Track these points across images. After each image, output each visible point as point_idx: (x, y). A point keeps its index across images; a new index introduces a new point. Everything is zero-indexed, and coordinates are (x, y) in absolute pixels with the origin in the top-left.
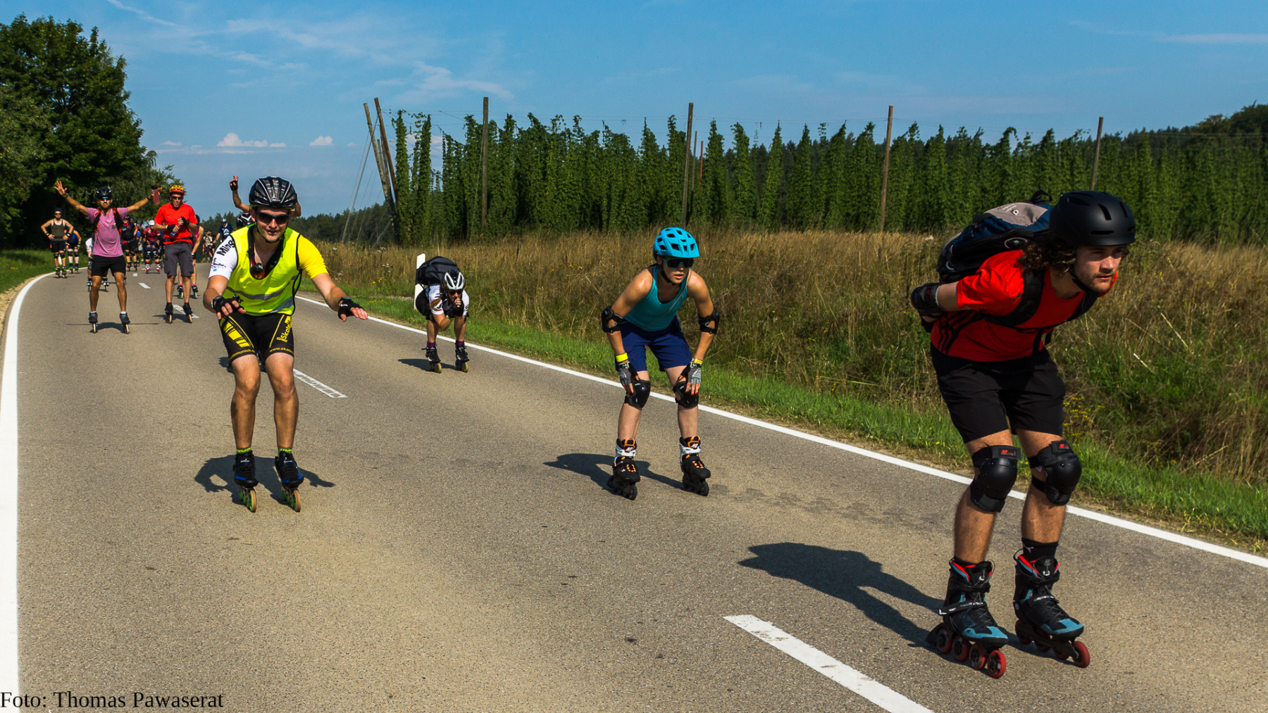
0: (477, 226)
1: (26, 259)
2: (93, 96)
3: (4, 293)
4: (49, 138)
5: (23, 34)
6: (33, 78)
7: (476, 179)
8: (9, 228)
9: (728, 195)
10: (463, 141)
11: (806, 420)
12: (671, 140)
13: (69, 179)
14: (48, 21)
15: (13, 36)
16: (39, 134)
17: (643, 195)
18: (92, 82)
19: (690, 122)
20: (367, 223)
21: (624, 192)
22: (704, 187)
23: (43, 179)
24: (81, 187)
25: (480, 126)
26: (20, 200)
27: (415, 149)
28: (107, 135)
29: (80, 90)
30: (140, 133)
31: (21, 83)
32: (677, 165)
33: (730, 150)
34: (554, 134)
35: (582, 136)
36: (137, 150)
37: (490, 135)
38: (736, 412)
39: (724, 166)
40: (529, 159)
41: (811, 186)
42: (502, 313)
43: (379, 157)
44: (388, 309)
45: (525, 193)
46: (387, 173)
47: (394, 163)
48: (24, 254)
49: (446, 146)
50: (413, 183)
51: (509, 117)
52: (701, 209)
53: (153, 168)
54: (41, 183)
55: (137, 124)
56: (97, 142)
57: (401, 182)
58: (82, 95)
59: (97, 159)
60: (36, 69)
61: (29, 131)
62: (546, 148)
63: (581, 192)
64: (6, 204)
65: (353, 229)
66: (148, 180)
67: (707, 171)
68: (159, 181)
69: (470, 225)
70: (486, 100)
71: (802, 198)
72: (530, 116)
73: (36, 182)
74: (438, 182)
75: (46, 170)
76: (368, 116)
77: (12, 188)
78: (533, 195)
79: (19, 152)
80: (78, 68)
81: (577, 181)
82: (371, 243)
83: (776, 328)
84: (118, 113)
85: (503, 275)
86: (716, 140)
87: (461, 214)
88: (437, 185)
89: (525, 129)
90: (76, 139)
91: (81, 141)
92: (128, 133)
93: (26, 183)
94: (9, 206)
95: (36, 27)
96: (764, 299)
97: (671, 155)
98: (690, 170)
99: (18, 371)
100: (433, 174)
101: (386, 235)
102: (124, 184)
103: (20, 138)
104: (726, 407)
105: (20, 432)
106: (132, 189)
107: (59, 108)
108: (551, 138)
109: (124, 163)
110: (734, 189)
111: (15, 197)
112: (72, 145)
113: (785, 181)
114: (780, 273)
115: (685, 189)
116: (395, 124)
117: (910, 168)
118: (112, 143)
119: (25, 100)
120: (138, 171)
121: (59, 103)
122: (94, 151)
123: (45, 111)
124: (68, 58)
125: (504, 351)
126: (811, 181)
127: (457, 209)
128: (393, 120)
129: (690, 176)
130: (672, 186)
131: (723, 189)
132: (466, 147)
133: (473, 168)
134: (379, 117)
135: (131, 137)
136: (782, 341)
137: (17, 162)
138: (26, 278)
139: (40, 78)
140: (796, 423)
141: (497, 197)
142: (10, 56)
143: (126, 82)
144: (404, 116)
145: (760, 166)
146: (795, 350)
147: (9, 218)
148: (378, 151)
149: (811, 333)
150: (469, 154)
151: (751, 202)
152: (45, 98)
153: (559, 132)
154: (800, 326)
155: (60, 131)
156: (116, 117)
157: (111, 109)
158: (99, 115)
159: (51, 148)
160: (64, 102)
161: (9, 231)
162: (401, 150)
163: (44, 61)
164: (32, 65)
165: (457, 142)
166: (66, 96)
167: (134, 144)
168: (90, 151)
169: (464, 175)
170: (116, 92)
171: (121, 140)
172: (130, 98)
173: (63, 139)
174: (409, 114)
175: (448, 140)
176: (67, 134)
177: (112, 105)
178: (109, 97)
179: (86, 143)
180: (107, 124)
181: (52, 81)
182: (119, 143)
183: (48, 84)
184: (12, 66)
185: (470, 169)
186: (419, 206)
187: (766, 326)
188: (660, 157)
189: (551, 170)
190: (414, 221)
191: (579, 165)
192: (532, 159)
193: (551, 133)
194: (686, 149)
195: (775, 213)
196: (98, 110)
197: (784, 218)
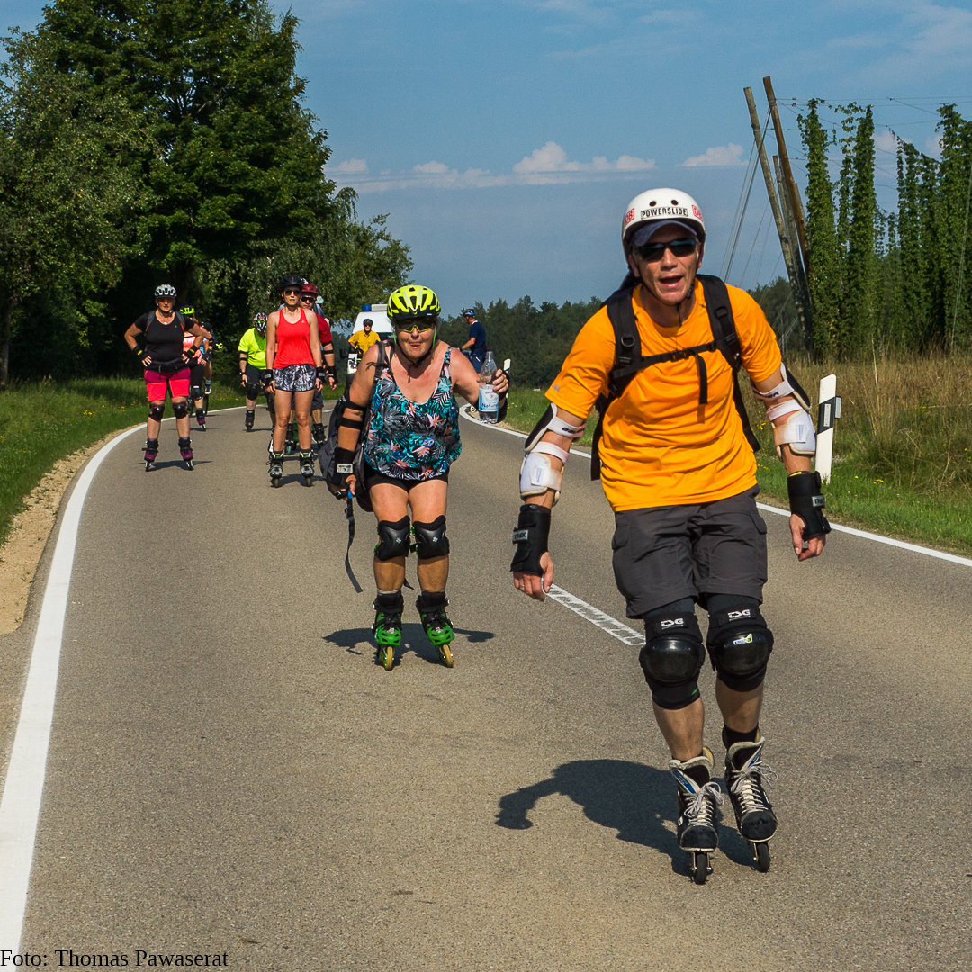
1: (115, 396)
2: (237, 89)
3: (64, 459)
4: (158, 169)
6: (128, 62)
8: (84, 338)
13: (194, 246)
16: (138, 164)
18: (235, 63)
23: (145, 245)
26: (104, 285)
27: (844, 173)
28: (262, 161)
29: (212, 79)
30: (323, 157)
31: (106, 69)
36: (319, 187)
46: (790, 221)
47: (804, 200)
48: (111, 387)
49: (905, 165)
50: (842, 237)
53: (351, 220)
54: (141, 253)
55: (319, 138)
56: (244, 175)
57: (816, 235)
58: (218, 88)
59: (245, 205)
60: (132, 43)
61: (118, 158)
64: (78, 294)
66: (340, 244)
68: (362, 244)
69: (951, 316)
73: (132, 251)
74: (890, 235)
75: (151, 230)
76: (752, 111)
77: (88, 264)
79: (100, 197)
80: (208, 39)
84: (283, 120)
87: (933, 295)
88: (886, 242)
90: (205, 170)
91: (215, 173)
94: (85, 298)
100: (883, 219)
102: (295, 253)
103: (102, 171)
106: (311, 261)
107: (174, 114)
109: (295, 212)
111: (96, 281)
112: (199, 181)
116: (804, 127)
118: (274, 176)
119: (111, 100)
121: (176, 105)
122: (239, 192)
123: (148, 119)
124: (191, 20)
127: (927, 286)
128: (800, 118)
132: (943, 166)
133: (955, 206)
134: (773, 112)
135: (308, 164)
137: (96, 215)
142: (86, 20)
143: (298, 56)
144: (820, 110)
147: (84, 319)
148: (774, 176)
150: (948, 179)
152: (150, 95)
155: (179, 155)
156: (282, 125)
157: (272, 112)
158: (248, 125)
159: (160, 188)
160: (186, 104)
161: (85, 344)
162: (817, 174)
163: (148, 28)
164: (126, 36)
165: (925, 157)
166: (188, 89)
167: (312, 177)
168: (232, 192)
169: (940, 220)
170: (281, 80)
171: (288, 169)
172: (307, 89)
173: (183, 172)
174: (830, 107)
175: (907, 154)
176: (190, 162)
177: (272, 105)
178: (266, 90)
179: (225, 177)
180: (264, 140)
181: (162, 64)
182: (285, 175)
183: (155, 70)
184: (90, 38)
185: (949, 207)
186: (852, 282)
190: (842, 312)
196: (246, 115)
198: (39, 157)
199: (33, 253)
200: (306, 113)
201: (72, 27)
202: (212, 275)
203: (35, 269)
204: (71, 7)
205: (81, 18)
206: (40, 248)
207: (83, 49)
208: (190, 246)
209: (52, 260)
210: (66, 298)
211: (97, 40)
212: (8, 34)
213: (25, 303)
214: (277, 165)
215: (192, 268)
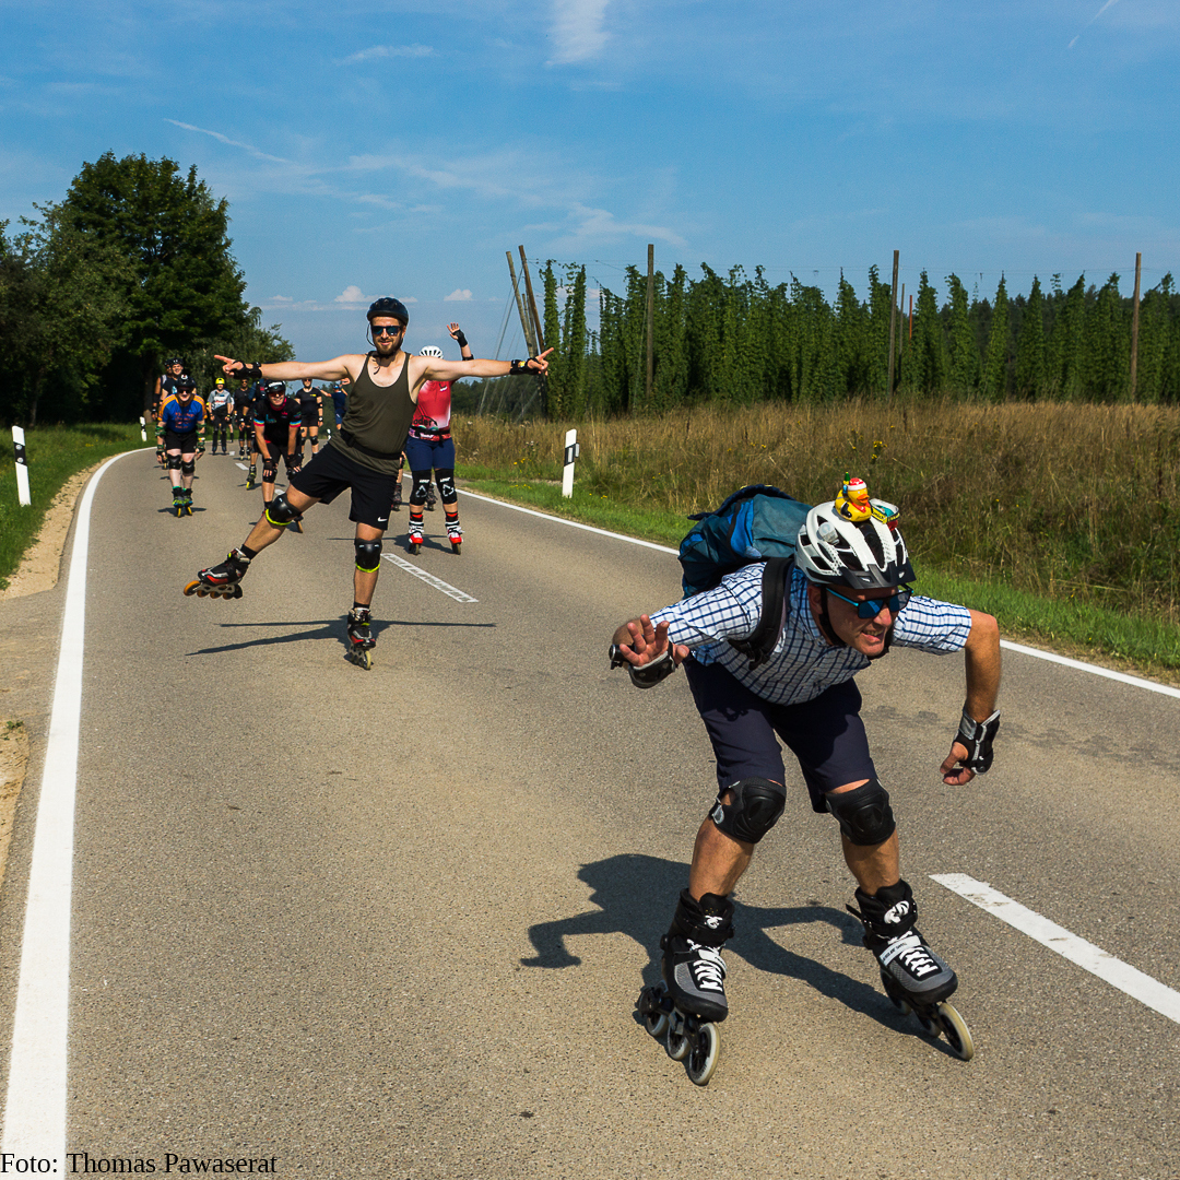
0: (641, 396)
1: (104, 434)
2: (189, 244)
3: (76, 475)
4: (136, 293)
5: (110, 174)
6: (120, 224)
7: (639, 340)
8: (86, 398)
9: (944, 359)
10: (624, 296)
11: (1037, 634)
12: (872, 295)
13: (158, 341)
14: (139, 158)
15: (98, 175)
16: (124, 289)
17: (840, 359)
18: (188, 228)
19: (895, 273)
20: (510, 393)
21: (818, 355)
22: (915, 350)
23: (127, 341)
25: (644, 278)
26: (99, 364)
27: (567, 305)
28: (204, 289)
29: (173, 237)
30: (242, 287)
31: (106, 230)
32: (881, 324)
33: (946, 305)
34: (732, 287)
35: (766, 289)
36: (239, 306)
37: (656, 288)
39: (938, 325)
40: (703, 316)
41: (1044, 348)
42: (668, 501)
43: (524, 314)
44: (531, 495)
45: (697, 357)
46: (533, 333)
47: (542, 322)
48: (102, 429)
49: (604, 302)
50: (565, 345)
51: (679, 267)
52: (911, 376)
53: (257, 327)
54: (125, 345)
56: (192, 297)
58: (176, 243)
59: (191, 316)
60: (123, 213)
61: (113, 285)
62: (723, 304)
63: (766, 355)
64: (83, 370)
65: (492, 399)
66: (250, 341)
67: (917, 331)
68: (264, 342)
69: (632, 395)
70: (651, 247)
71: (1034, 363)
72: (704, 266)
73: (119, 343)
74: (594, 344)
75: (131, 330)
76: (511, 266)
77: (91, 351)
78: (707, 359)
79: (101, 309)
80: (172, 212)
81: (761, 343)
82: (514, 418)
83: (1001, 519)
84: (217, 263)
85: (671, 455)
86: (927, 294)
87: (621, 381)
88: (593, 348)
89: (698, 281)
90: (167, 294)
91: (173, 296)
92: (228, 286)
93: (106, 343)
94: (86, 372)
95: (126, 166)
96: (986, 484)
97: (874, 311)
98: (897, 329)
100: (589, 334)
101: (533, 405)
102: (222, 347)
103: (102, 292)
107: (148, 258)
108: (729, 292)
109: (223, 321)
110: (951, 352)
111: (94, 362)
112: (163, 301)
113: (1013, 342)
114: (1006, 453)
115: (891, 353)
116: (543, 276)
117: (1165, 327)
118: (210, 298)
119: (109, 249)
120: (237, 331)
121: (149, 253)
122: (188, 308)
123: (132, 262)
124: (161, 200)
125: (671, 547)
126: (1044, 342)
127: (617, 375)
128: (540, 271)
129: (897, 336)
130: (875, 349)
131: (937, 353)
132: (627, 303)
133: (635, 327)
134: (524, 267)
135: (232, 292)
136: (1009, 536)
137: (97, 320)
139: (127, 223)
140: (1024, 637)
141: (664, 361)
142: (94, 198)
143: (229, 224)
144: (553, 267)
145: (983, 324)
146: (1025, 547)
147: (86, 385)
148: (523, 307)
149: (1043, 526)
150: (631, 311)
151: (972, 367)
152: (133, 247)
153: (738, 285)
154: (1030, 518)
155: (150, 284)
156: (214, 268)
157: (211, 259)
158: (195, 266)
159: (138, 304)
160: (156, 251)
161: (86, 401)
162: (550, 306)
163: (133, 205)
164: (120, 209)
165: (616, 297)
166: (158, 243)
167: (235, 300)
168: (183, 308)
169: (625, 335)
170: (217, 239)
171: (220, 294)
172: (232, 246)
173: (153, 295)
174: (559, 265)
175: (606, 294)
176: (157, 288)
177: (211, 255)
178: (208, 245)
179: (180, 298)
180: (204, 276)
181: (141, 227)
182: (217, 298)
183: (137, 230)
184: (96, 210)
185: (632, 328)
186: (572, 372)
187: (989, 517)
188: (861, 314)
189: (730, 329)
190: (565, 390)
191: (763, 323)
192: (706, 316)
193: (729, 286)
194: (891, 304)
195: (1002, 380)
196: (194, 259)
197: (1014, 386)
198: (62, 283)
199: (55, 343)
200: (232, 260)
201: (84, 203)
203: (56, 353)
204: (85, 190)
205: (91, 197)
206: (60, 340)
207: (91, 216)
208: (155, 341)
209: (67, 348)
210: (75, 372)
211: (100, 211)
212: (45, 205)
213: (48, 375)
214: (213, 292)
215: (156, 355)
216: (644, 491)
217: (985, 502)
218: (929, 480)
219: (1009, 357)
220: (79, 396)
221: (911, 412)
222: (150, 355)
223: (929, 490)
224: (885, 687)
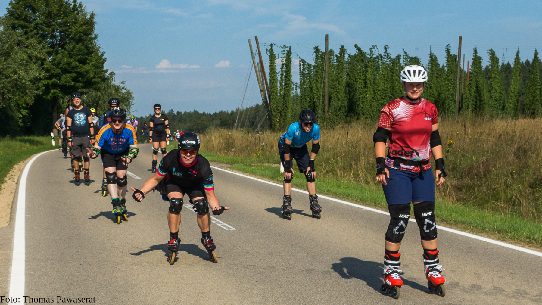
0: (322, 118)
1: (32, 142)
2: (74, 37)
3: (17, 164)
4: (47, 64)
6: (36, 27)
7: (321, 87)
8: (21, 122)
9: (486, 96)
10: (312, 62)
11: (534, 242)
12: (448, 61)
13: (59, 91)
16: (40, 62)
17: (430, 96)
18: (74, 28)
19: (460, 49)
20: (251, 117)
22: (470, 90)
23: (42, 91)
24: (67, 95)
25: (323, 53)
26: (28, 104)
27: (282, 69)
28: (83, 62)
29: (66, 34)
30: (104, 61)
31: (28, 30)
32: (452, 76)
33: (487, 66)
34: (371, 58)
35: (389, 58)
36: (103, 71)
37: (330, 58)
38: (489, 237)
39: (483, 77)
40: (356, 74)
42: (337, 174)
43: (258, 73)
44: (264, 172)
45: (352, 96)
46: (263, 84)
47: (268, 78)
48: (30, 139)
49: (302, 66)
50: (281, 90)
51: (342, 47)
52: (468, 105)
53: (113, 83)
54: (41, 93)
56: (77, 67)
57: (272, 89)
58: (67, 37)
59: (77, 77)
60: (38, 21)
61: (33, 60)
62: (366, 67)
63: (390, 95)
64: (19, 107)
65: (242, 120)
66: (109, 91)
67: (471, 80)
68: (117, 91)
69: (318, 117)
70: (327, 36)
71: (534, 97)
72: (356, 46)
73: (38, 93)
74: (296, 90)
75: (44, 85)
76: (251, 47)
77: (23, 97)
78: (358, 97)
79: (27, 74)
80: (65, 20)
81: (387, 88)
82: (254, 130)
83: (516, 182)
84: (90, 48)
85: (338, 149)
86: (477, 60)
88: (296, 92)
89: (353, 54)
90: (63, 65)
91: (67, 66)
93: (31, 93)
94: (21, 108)
96: (508, 163)
97: (448, 70)
98: (460, 80)
99: (26, 214)
100: (293, 84)
101: (264, 123)
102: (94, 94)
103: (28, 65)
104: (482, 234)
105: (27, 253)
106: (100, 97)
107: (52, 46)
108: (370, 60)
109: (94, 80)
110: (489, 91)
111: (25, 103)
112: (61, 69)
113: (523, 86)
114: (519, 146)
115: (458, 92)
116: (268, 53)
118: (87, 67)
119: (31, 40)
120: (102, 85)
121: (53, 42)
122: (75, 72)
123: (43, 47)
124: (58, 13)
125: (338, 199)
126: (540, 85)
127: (309, 107)
129: (460, 83)
130: (448, 91)
131: (482, 92)
132: (314, 67)
133: (319, 80)
134: (258, 48)
135: (99, 63)
136: (520, 191)
137: (26, 80)
138: (32, 155)
139: (40, 26)
140: (528, 244)
141: (334, 99)
142: (21, 13)
143: (96, 26)
144: (274, 47)
145: (507, 76)
146: (528, 196)
147: (21, 116)
148: (258, 70)
149: (538, 185)
150: (316, 71)
151: (501, 100)
152: (44, 39)
153: (375, 56)
154: (532, 181)
155: (54, 60)
156: (89, 50)
157: (86, 45)
158: (78, 50)
159: (47, 71)
160: (56, 41)
161: (21, 124)
162: (272, 69)
163: (43, 16)
164: (36, 18)
165: (308, 64)
166: (57, 37)
167: (100, 67)
168: (73, 73)
169: (313, 85)
170: (89, 34)
171: (92, 65)
172: (98, 38)
173: (55, 65)
174: (277, 46)
175: (302, 62)
176: (58, 62)
177: (87, 43)
178: (84, 37)
179: (70, 67)
180: (83, 55)
181: (48, 28)
182: (91, 67)
183: (46, 30)
184: (23, 19)
185: (317, 81)
186: (285, 105)
187: (509, 181)
188: (441, 72)
189: (370, 81)
190: (281, 115)
191: (388, 77)
192: (357, 74)
193: (369, 57)
194: (457, 66)
195: (517, 106)
196: (77, 46)
197: (524, 110)
198: (5, 60)
199: (3, 93)
200: (99, 45)
201: (16, 15)
202: (65, 101)
203: (4, 99)
204: (16, 8)
205: (20, 12)
207: (20, 23)
208: (58, 91)
209: (10, 95)
210: (14, 108)
211: (25, 20)
215: (58, 99)
216: (324, 169)
217: (507, 173)
218: (478, 161)
219: (520, 94)
220: (17, 122)
221: (468, 125)
222: (55, 99)
223: (478, 166)
224: (454, 271)
